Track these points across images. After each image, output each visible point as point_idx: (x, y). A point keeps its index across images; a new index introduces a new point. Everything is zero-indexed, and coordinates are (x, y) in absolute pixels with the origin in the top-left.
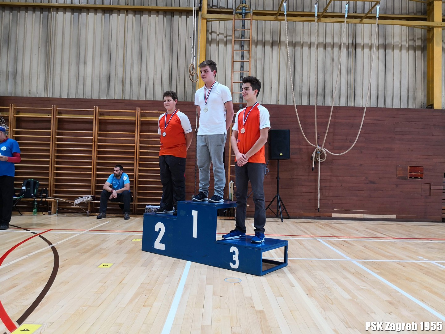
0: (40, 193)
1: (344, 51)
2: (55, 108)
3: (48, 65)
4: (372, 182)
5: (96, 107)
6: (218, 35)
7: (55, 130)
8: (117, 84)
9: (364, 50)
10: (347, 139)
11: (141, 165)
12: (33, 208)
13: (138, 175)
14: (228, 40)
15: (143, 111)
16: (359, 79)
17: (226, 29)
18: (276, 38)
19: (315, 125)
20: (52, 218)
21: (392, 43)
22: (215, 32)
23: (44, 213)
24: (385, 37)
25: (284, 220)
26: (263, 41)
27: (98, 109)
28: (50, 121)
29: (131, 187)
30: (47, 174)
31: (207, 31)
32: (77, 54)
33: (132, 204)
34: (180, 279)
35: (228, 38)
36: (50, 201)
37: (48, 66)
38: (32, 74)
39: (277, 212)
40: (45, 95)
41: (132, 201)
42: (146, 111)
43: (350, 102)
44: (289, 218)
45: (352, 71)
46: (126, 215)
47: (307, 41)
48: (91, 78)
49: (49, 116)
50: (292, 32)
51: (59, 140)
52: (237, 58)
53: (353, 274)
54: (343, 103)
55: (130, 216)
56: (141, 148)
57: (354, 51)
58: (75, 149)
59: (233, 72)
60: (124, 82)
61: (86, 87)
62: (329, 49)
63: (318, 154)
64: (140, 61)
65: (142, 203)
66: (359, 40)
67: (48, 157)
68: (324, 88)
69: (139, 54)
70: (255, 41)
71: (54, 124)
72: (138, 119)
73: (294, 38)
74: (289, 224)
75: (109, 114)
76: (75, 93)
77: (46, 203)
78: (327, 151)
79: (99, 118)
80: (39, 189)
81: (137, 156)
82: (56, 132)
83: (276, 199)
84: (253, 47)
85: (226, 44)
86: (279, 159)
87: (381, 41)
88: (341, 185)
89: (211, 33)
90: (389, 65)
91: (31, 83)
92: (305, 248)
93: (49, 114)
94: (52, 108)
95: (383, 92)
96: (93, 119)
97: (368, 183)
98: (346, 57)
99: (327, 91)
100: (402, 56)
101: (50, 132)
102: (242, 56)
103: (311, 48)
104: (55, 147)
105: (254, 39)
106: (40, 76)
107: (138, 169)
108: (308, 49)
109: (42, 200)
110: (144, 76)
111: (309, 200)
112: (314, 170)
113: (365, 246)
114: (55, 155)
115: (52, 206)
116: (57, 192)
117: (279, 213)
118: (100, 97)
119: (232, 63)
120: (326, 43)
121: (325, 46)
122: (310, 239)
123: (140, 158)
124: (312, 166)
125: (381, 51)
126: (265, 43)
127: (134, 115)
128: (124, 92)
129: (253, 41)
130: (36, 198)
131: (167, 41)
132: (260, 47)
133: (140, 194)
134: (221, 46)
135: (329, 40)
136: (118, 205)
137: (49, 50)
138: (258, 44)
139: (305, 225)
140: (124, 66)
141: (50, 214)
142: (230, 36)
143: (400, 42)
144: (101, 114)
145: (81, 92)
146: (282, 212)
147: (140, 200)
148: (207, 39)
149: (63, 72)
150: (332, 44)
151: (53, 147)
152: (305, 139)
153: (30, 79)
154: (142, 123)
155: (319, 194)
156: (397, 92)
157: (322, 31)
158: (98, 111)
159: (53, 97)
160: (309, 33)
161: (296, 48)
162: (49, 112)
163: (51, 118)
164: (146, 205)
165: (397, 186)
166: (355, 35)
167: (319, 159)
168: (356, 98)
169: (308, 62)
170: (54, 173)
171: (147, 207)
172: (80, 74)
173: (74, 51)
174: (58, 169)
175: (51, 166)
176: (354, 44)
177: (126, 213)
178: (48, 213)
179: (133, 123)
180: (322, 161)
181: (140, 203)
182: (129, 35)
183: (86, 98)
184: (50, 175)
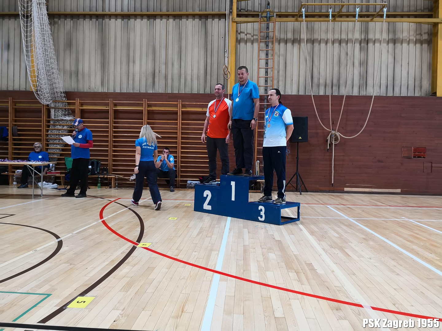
0: (102, 171)
1: (357, 46)
2: (112, 101)
3: (103, 64)
4: (380, 161)
5: (145, 100)
6: (246, 35)
7: (112, 120)
8: (160, 79)
9: (376, 44)
10: (358, 124)
11: (182, 148)
12: (98, 183)
13: (181, 156)
14: (255, 39)
15: (183, 103)
16: (370, 71)
17: (252, 29)
18: (297, 36)
19: (329, 112)
20: (112, 191)
21: (401, 37)
22: (243, 33)
23: (106, 187)
24: (394, 32)
25: (302, 193)
26: (285, 39)
27: (147, 102)
28: (109, 112)
29: (175, 166)
30: (107, 156)
31: (237, 31)
32: (127, 54)
33: (176, 180)
34: (225, 226)
35: (254, 37)
36: (110, 177)
37: (104, 66)
38: (91, 73)
39: (297, 187)
40: (102, 90)
41: (176, 177)
42: (186, 103)
43: (362, 91)
44: (307, 192)
45: (364, 64)
46: (171, 188)
47: (324, 38)
48: (139, 75)
49: (106, 107)
50: (311, 30)
51: (115, 127)
52: (263, 55)
53: (346, 225)
54: (355, 93)
55: (174, 189)
56: (182, 133)
57: (366, 46)
58: (129, 135)
59: (259, 68)
60: (167, 77)
61: (135, 82)
62: (344, 45)
63: (333, 138)
64: (180, 59)
65: (185, 179)
66: (371, 36)
67: (107, 141)
68: (338, 79)
69: (179, 54)
70: (278, 39)
71: (111, 115)
72: (180, 110)
73: (312, 36)
74: (306, 196)
75: (155, 105)
76: (126, 88)
77: (107, 179)
78: (340, 134)
79: (148, 109)
80: (101, 168)
81: (179, 140)
82: (113, 121)
83: (296, 176)
84: (276, 45)
85: (252, 43)
86: (298, 141)
87: (391, 36)
88: (353, 164)
89: (240, 34)
90: (398, 57)
91: (90, 80)
92: (316, 211)
93: (107, 106)
94: (110, 102)
95: (392, 81)
96: (143, 110)
97: (376, 162)
98: (359, 51)
99: (341, 82)
100: (410, 49)
101: (109, 121)
102: (267, 54)
103: (328, 44)
104: (112, 134)
105: (277, 37)
106: (98, 74)
107: (181, 151)
108: (325, 45)
109: (104, 177)
110: (183, 72)
111: (325, 176)
112: (329, 151)
113: (363, 211)
114: (112, 140)
115: (112, 181)
116: (114, 170)
117: (298, 188)
118: (147, 91)
119: (258, 61)
120: (341, 39)
121: (340, 42)
122: (322, 206)
123: (182, 142)
124: (327, 147)
125: (391, 45)
126: (287, 40)
127: (176, 106)
128: (167, 86)
129: (276, 39)
130: (99, 175)
131: (202, 41)
132: (282, 45)
133: (182, 172)
134: (249, 44)
135: (344, 37)
136: (165, 181)
137: (104, 52)
138: (281, 42)
139: (320, 197)
140: (166, 64)
141: (111, 188)
142: (256, 35)
143: (408, 36)
144: (149, 106)
145: (131, 86)
146: (300, 187)
147: (182, 177)
148: (237, 38)
149: (116, 70)
150: (346, 40)
151: (110, 134)
152: (321, 125)
153: (89, 77)
154: (183, 113)
155: (333, 171)
156: (404, 82)
157: (337, 28)
158: (147, 103)
159: (108, 92)
160: (326, 31)
161: (314, 44)
162: (107, 105)
163: (109, 109)
164: (187, 180)
165: (402, 164)
166: (367, 31)
167: (334, 141)
168: (367, 88)
169: (325, 57)
170: (112, 154)
171: (188, 182)
172: (130, 71)
173: (125, 52)
174: (114, 151)
175: (110, 149)
176: (367, 39)
177: (171, 187)
178: (109, 187)
179: (176, 113)
180: (336, 143)
181: (183, 179)
182: (170, 37)
183: (135, 92)
184: (109, 156)
